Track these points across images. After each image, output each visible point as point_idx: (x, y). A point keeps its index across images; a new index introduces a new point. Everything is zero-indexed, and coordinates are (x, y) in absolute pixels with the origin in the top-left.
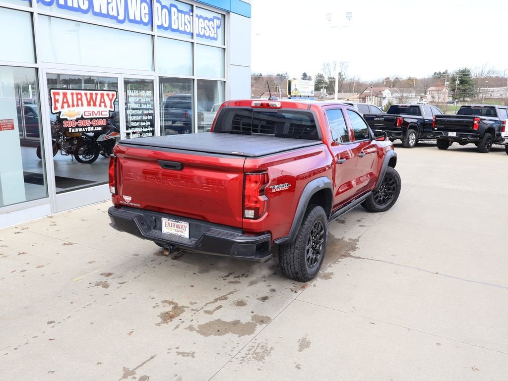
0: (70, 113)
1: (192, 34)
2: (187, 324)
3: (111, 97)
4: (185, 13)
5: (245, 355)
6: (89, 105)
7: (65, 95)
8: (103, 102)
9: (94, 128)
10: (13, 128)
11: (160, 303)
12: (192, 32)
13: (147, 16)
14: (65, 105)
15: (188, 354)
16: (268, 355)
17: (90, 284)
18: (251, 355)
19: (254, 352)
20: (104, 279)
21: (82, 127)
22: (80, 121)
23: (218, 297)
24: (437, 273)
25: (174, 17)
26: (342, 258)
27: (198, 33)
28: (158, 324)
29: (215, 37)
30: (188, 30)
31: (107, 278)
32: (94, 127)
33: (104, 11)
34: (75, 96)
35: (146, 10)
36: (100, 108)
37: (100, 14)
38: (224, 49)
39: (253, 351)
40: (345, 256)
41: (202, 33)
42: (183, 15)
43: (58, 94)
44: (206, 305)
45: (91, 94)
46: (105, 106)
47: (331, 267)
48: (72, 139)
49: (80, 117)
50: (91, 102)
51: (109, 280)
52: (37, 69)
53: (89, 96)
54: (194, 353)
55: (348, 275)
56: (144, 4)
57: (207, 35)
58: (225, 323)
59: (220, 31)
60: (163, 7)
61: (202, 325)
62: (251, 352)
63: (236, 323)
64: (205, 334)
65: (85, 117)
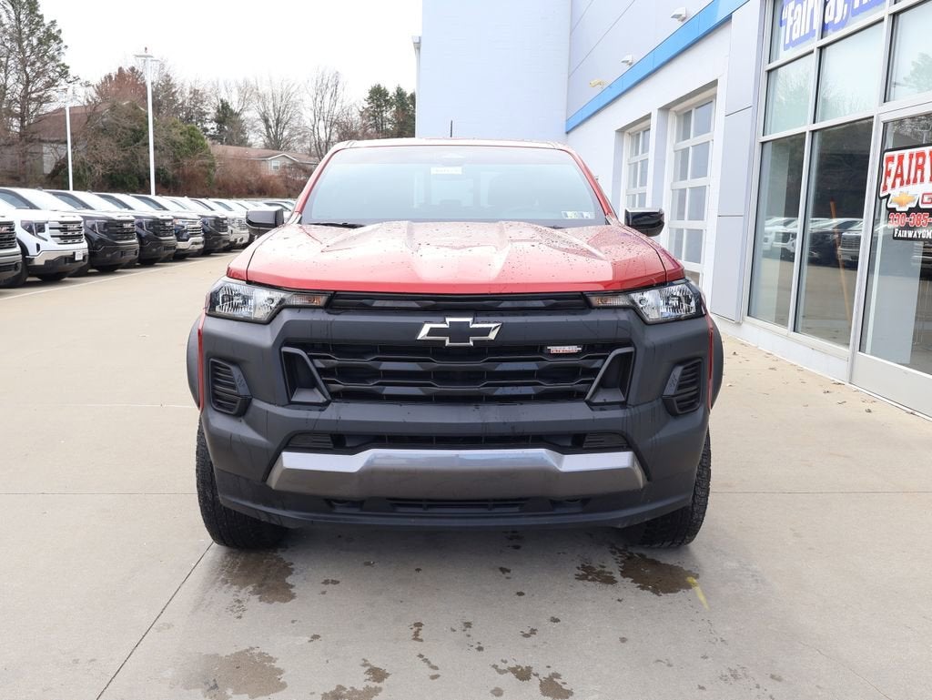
7: (901, 159)
34: (914, 161)
65: (922, 206)
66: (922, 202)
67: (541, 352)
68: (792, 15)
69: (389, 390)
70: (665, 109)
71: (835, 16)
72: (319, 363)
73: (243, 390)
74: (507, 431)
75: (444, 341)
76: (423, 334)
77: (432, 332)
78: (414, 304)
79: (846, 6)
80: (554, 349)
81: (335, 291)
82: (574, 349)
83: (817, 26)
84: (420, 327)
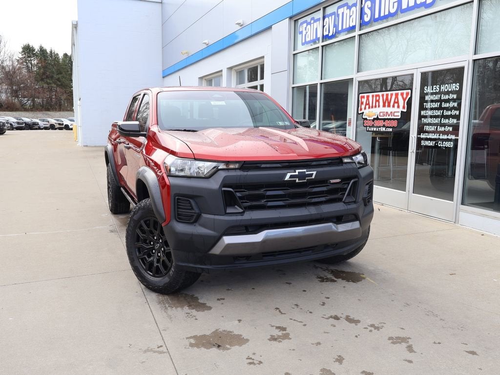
0: (370, 113)
3: (405, 96)
6: (384, 106)
7: (368, 97)
8: (396, 103)
9: (386, 129)
14: (367, 107)
21: (377, 127)
22: (375, 121)
32: (386, 127)
33: (412, 4)
34: (374, 98)
36: (393, 109)
37: (407, 10)
43: (363, 97)
45: (387, 95)
46: (398, 107)
49: (376, 117)
50: (387, 103)
53: (385, 97)
65: (379, 117)
66: (380, 116)
67: (327, 183)
68: (306, 30)
69: (270, 204)
70: (230, 69)
71: (329, 32)
72: (238, 194)
73: (197, 211)
74: (318, 217)
75: (295, 180)
76: (287, 178)
77: (291, 177)
78: (279, 165)
79: (335, 29)
80: (332, 181)
81: (245, 161)
82: (338, 180)
83: (320, 35)
84: (285, 175)
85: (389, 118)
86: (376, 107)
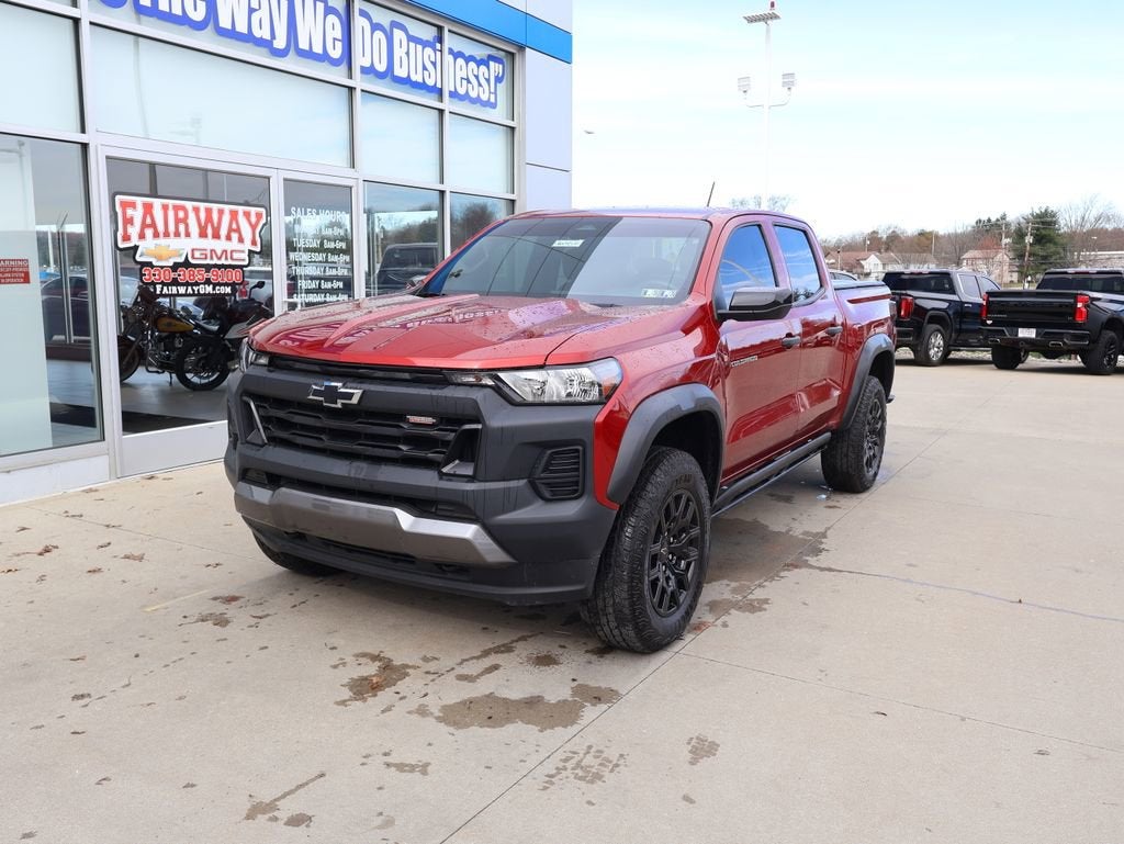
0: (159, 250)
1: (440, 92)
2: (414, 702)
3: (253, 219)
4: (425, 44)
5: (555, 771)
6: (203, 234)
7: (148, 208)
8: (235, 231)
9: (214, 289)
10: (26, 279)
11: (349, 659)
12: (439, 86)
13: (339, 45)
14: (149, 232)
15: (412, 768)
16: (612, 771)
17: (185, 617)
18: (569, 771)
19: (578, 765)
20: (220, 608)
21: (187, 284)
22: (181, 271)
23: (492, 646)
24: (1020, 601)
25: (399, 52)
26: (789, 570)
27: (453, 89)
28: (343, 703)
29: (492, 100)
30: (430, 82)
31: (227, 606)
32: (215, 285)
33: (242, 28)
34: (171, 214)
35: (336, 31)
36: (228, 243)
37: (231, 34)
38: (513, 129)
39: (574, 761)
40: (796, 567)
41: (462, 91)
42: (419, 47)
43: (133, 205)
44: (461, 663)
45: (209, 211)
46: (241, 240)
47: (764, 587)
48: (172, 336)
49: (181, 260)
50: (208, 229)
51: (231, 611)
52: (85, 146)
53: (203, 215)
54: (428, 764)
55: (805, 604)
56: (332, 18)
57: (473, 94)
58: (506, 701)
59: (502, 88)
60: (375, 27)
61: (450, 706)
62: (570, 765)
63: (533, 703)
64: (457, 725)
65: (193, 261)
85: (219, 262)
86: (177, 234)
